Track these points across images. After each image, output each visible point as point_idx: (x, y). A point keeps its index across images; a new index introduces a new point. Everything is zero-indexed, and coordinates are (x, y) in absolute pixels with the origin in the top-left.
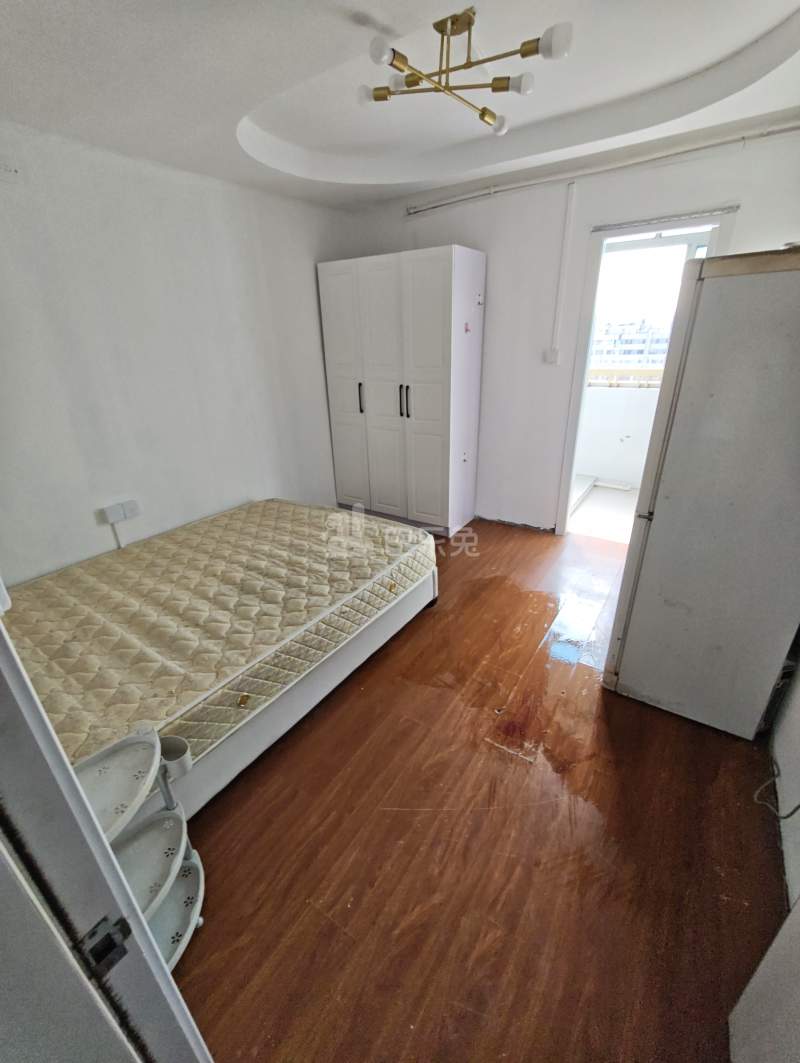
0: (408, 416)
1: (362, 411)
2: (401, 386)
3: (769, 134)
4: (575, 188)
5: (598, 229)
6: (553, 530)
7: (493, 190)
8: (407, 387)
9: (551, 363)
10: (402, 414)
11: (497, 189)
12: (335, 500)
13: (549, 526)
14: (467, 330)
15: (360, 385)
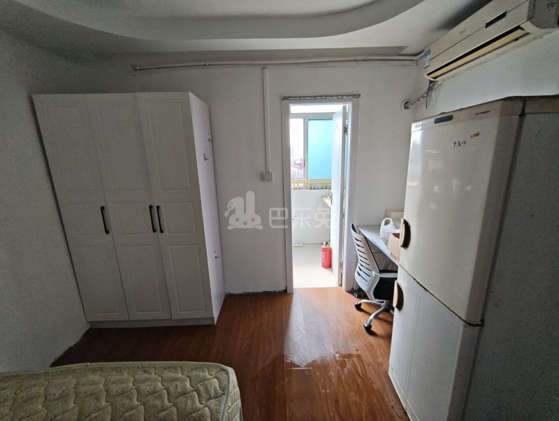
0: (162, 231)
1: (107, 232)
2: (151, 207)
3: (368, 60)
4: (267, 71)
5: (285, 98)
6: (286, 291)
7: (208, 63)
8: (158, 207)
9: (269, 180)
10: (154, 231)
11: (210, 63)
12: (84, 320)
13: (282, 288)
14: (205, 159)
15: (102, 208)
